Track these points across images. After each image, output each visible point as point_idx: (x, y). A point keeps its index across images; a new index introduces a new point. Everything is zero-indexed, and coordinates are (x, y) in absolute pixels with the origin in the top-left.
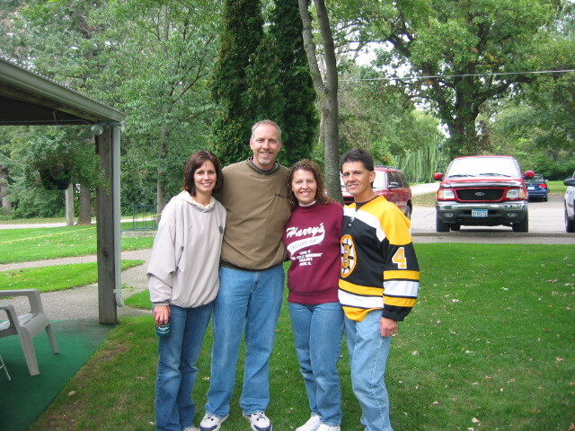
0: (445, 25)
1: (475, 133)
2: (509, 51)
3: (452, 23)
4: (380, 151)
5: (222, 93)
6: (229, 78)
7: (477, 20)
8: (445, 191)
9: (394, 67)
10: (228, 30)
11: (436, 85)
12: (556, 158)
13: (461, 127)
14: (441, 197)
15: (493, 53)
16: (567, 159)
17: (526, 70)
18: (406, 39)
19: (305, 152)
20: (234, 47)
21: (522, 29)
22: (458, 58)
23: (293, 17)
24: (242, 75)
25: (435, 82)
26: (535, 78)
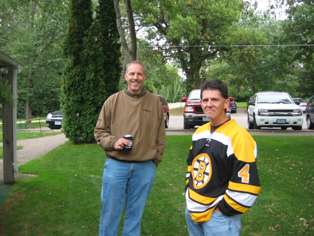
0: (185, 19)
1: (199, 77)
2: (217, 34)
3: (189, 18)
4: (149, 85)
5: (69, 52)
6: (73, 43)
7: (202, 17)
8: (188, 107)
9: (158, 40)
10: (73, 17)
11: (179, 51)
12: (239, 90)
13: (192, 74)
14: (186, 111)
15: (209, 35)
16: (244, 91)
17: (226, 44)
18: (164, 25)
19: (115, 85)
20: (77, 26)
21: (224, 23)
22: (192, 37)
23: (109, 11)
24: (80, 42)
25: (179, 49)
26: (231, 49)
